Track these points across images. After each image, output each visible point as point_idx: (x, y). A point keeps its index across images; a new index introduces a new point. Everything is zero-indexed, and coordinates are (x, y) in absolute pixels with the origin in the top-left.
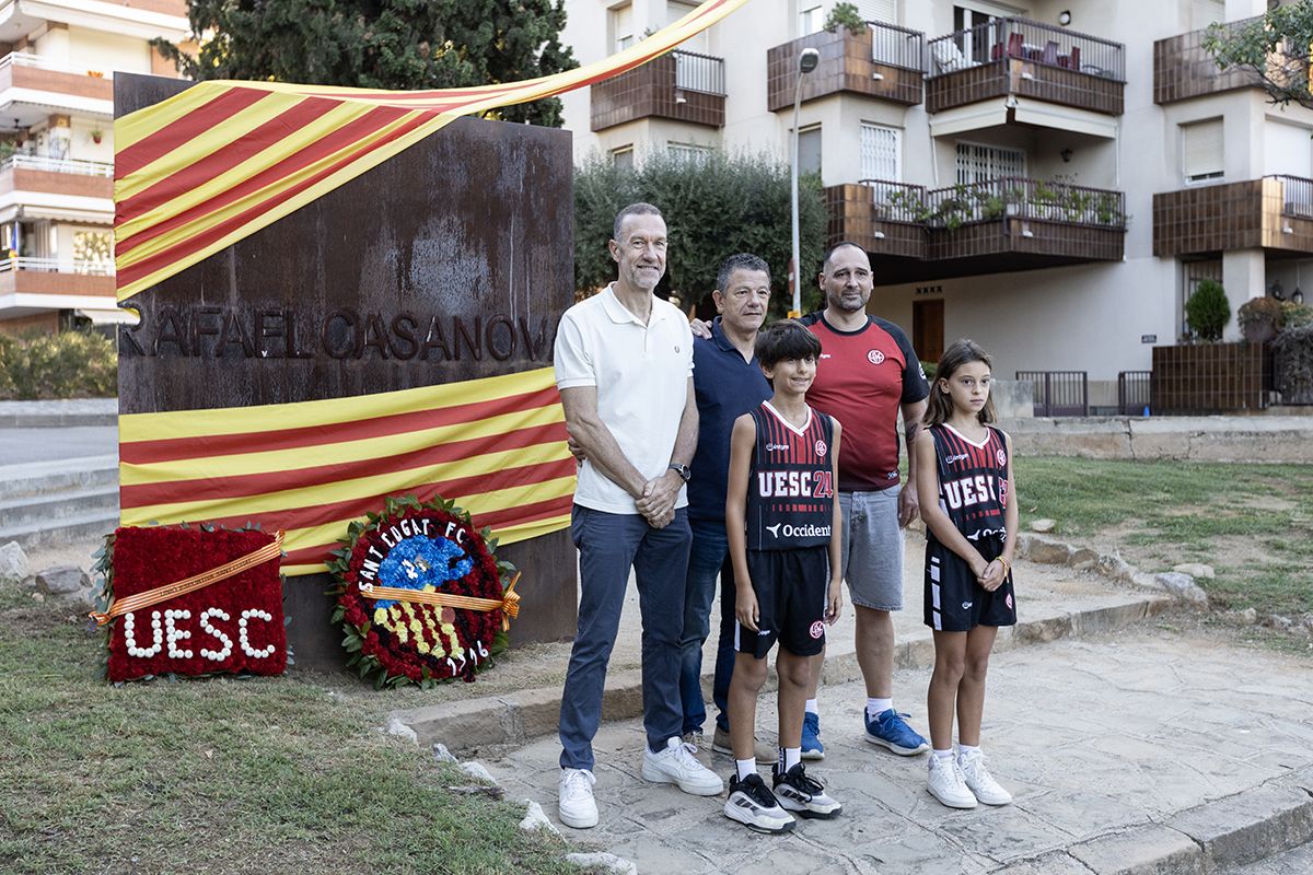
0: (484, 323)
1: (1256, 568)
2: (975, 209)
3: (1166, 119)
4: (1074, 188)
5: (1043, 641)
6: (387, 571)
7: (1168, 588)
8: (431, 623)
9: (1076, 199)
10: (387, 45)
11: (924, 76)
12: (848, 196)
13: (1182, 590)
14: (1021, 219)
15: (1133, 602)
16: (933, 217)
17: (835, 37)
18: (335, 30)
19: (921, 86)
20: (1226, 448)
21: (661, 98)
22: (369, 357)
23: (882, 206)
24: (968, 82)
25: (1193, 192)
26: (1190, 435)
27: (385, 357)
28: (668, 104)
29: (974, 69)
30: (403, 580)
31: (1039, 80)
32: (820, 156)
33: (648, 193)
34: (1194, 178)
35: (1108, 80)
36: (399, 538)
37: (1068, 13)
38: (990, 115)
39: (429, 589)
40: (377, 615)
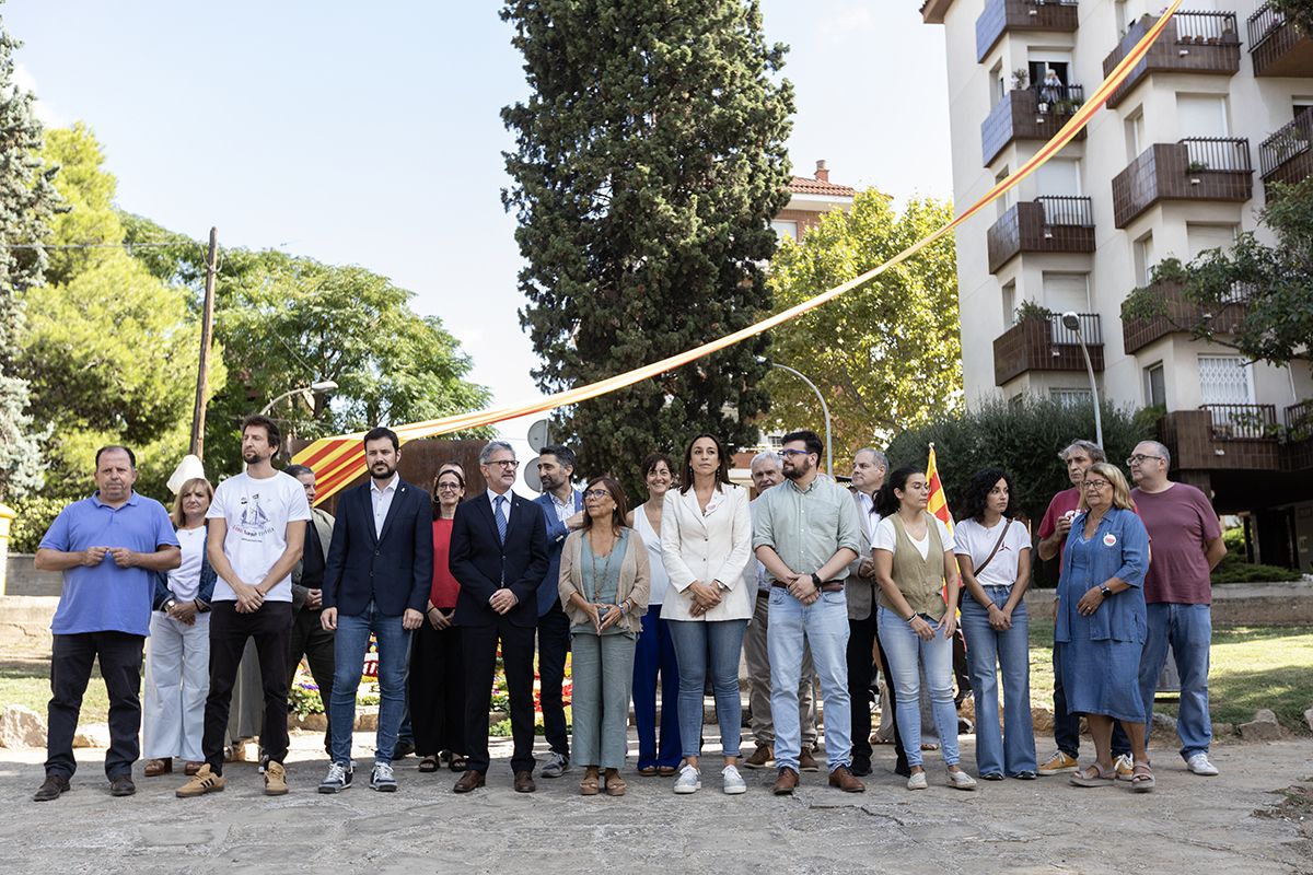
16: (1288, 431)
21: (1036, 354)
23: (1222, 427)
32: (1164, 390)
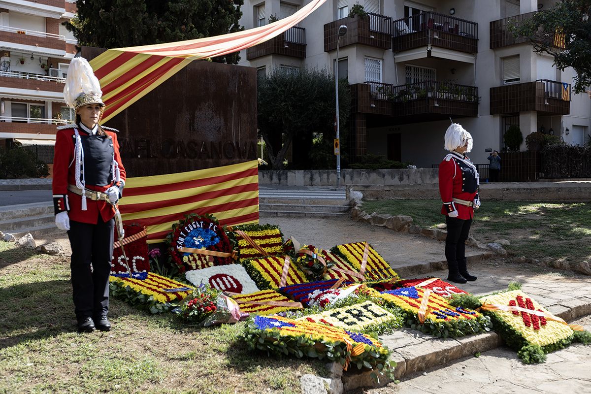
0: (223, 144)
1: (527, 241)
2: (414, 95)
3: (496, 56)
4: (456, 85)
5: (442, 270)
6: (187, 242)
7: (491, 249)
8: (205, 262)
9: (457, 90)
10: (167, 27)
11: (392, 37)
12: (359, 88)
13: (497, 250)
14: (434, 99)
15: (478, 254)
16: (396, 98)
17: (354, 19)
18: (145, 20)
19: (391, 41)
20: (518, 195)
21: (278, 45)
22: (179, 158)
23: (374, 93)
24: (411, 39)
25: (507, 87)
26: (503, 190)
27: (185, 158)
28: (281, 48)
29: (413, 33)
30: (193, 245)
31: (441, 39)
32: (347, 71)
33: (274, 88)
34: (508, 81)
35: (471, 39)
36: (192, 229)
37: (453, 9)
38: (420, 54)
39: (203, 249)
40: (184, 258)
